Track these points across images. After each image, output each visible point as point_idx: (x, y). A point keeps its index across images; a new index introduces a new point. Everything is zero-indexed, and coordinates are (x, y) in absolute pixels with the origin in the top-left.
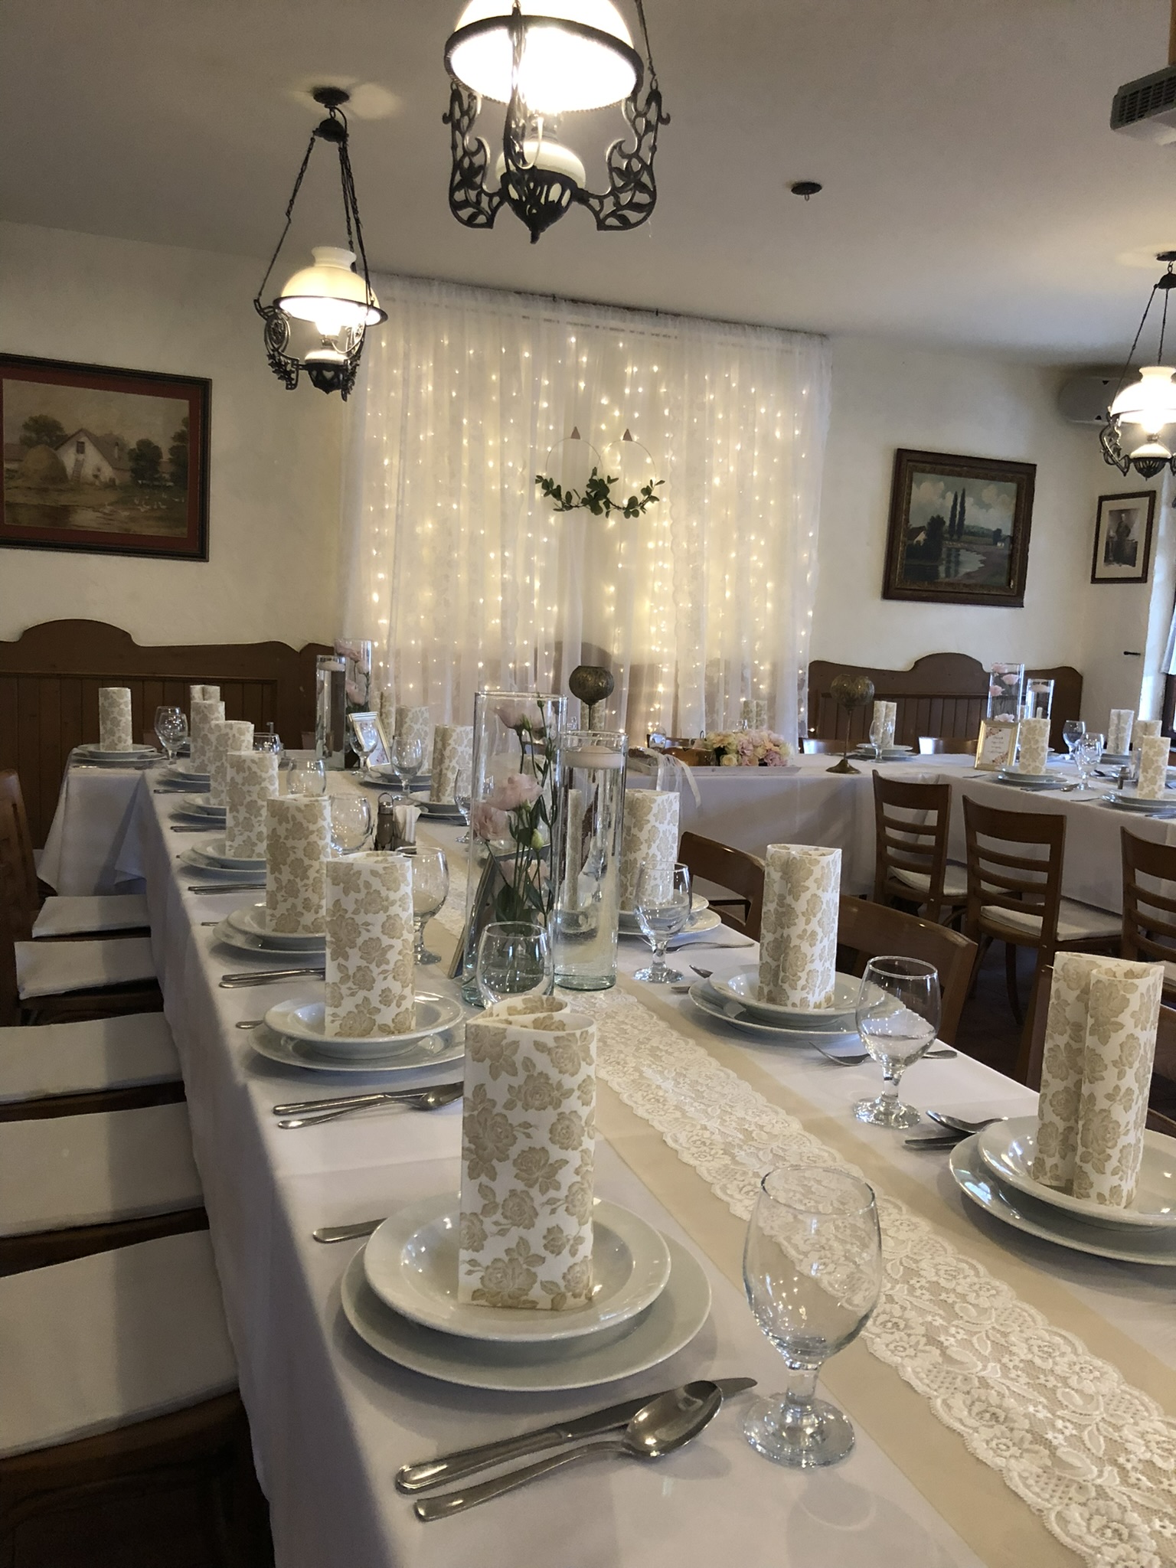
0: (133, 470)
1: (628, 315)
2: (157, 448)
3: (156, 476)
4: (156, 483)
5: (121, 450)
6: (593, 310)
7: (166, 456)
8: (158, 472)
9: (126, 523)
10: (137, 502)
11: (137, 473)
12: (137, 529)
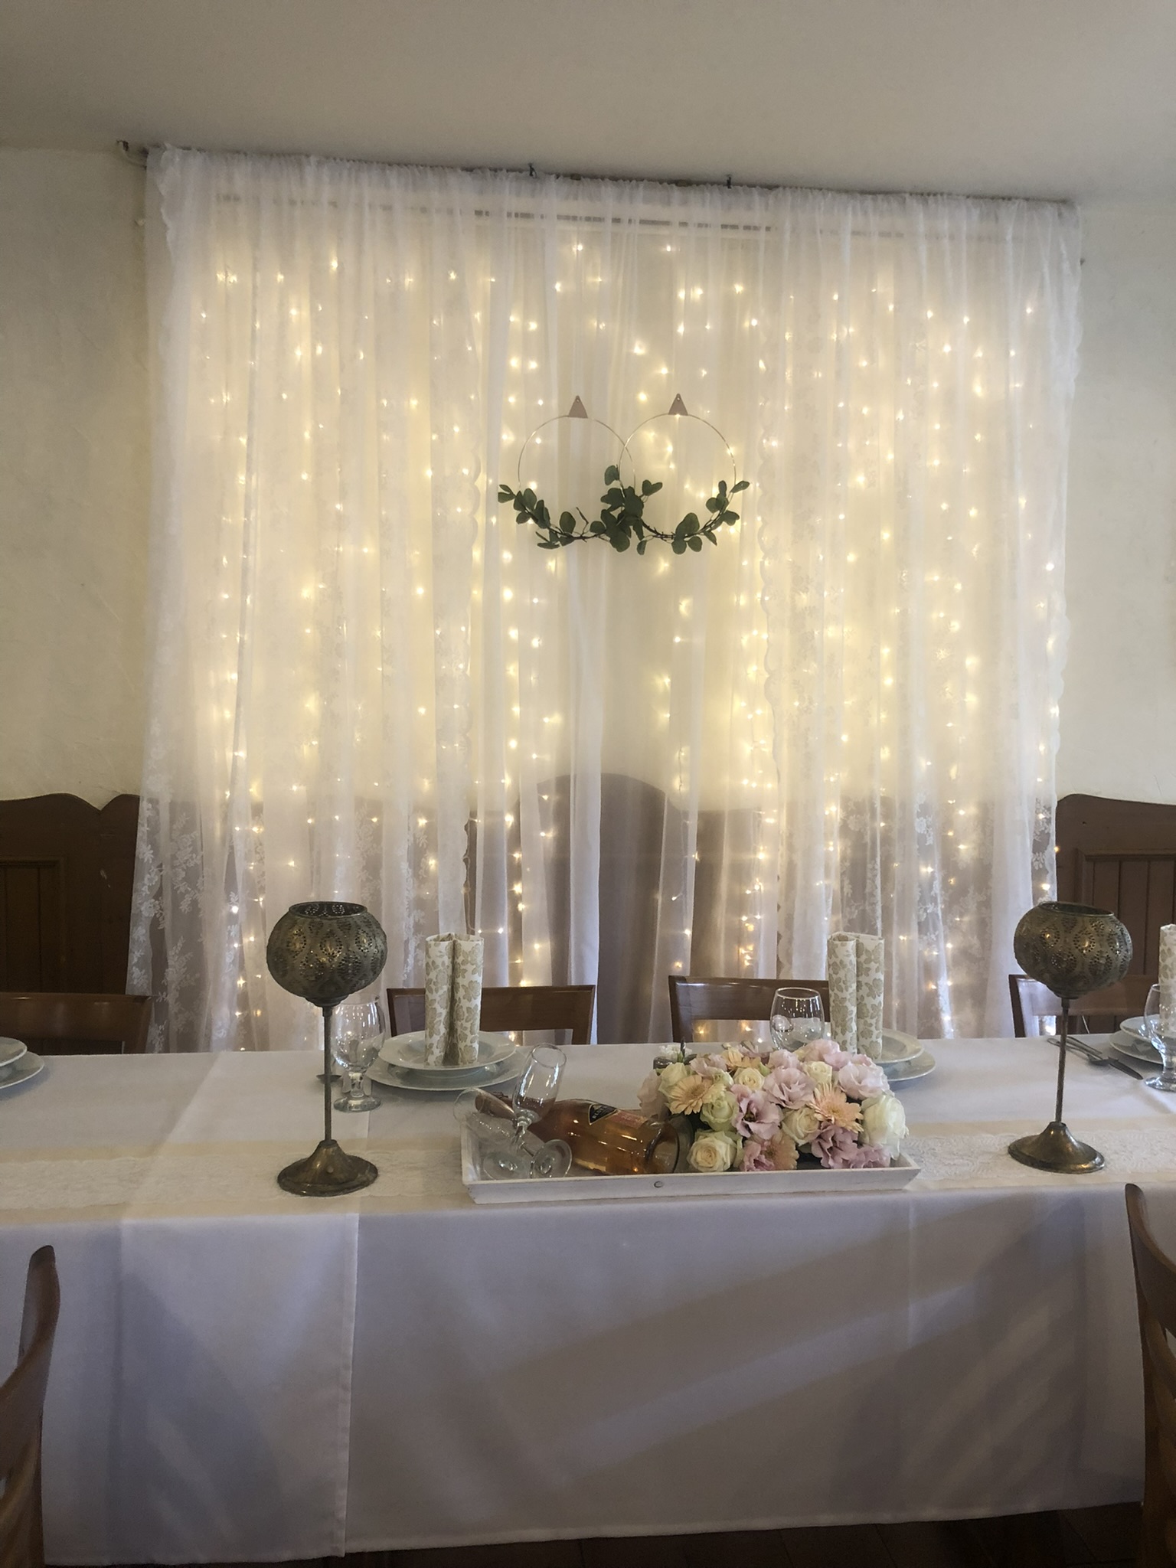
1: (676, 193)
6: (608, 191)
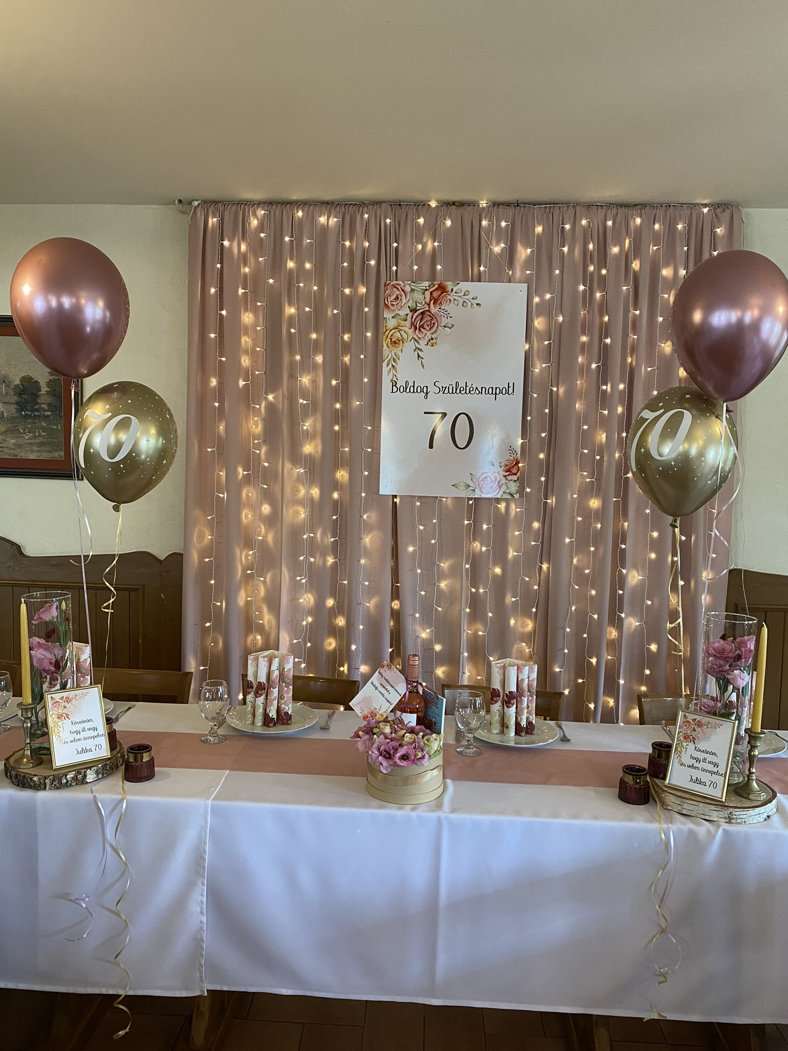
0: (17, 403)
2: (37, 383)
3: (36, 407)
4: (36, 413)
5: (7, 386)
7: (44, 389)
8: (38, 403)
9: (14, 449)
10: (22, 431)
11: (21, 406)
12: (23, 455)
